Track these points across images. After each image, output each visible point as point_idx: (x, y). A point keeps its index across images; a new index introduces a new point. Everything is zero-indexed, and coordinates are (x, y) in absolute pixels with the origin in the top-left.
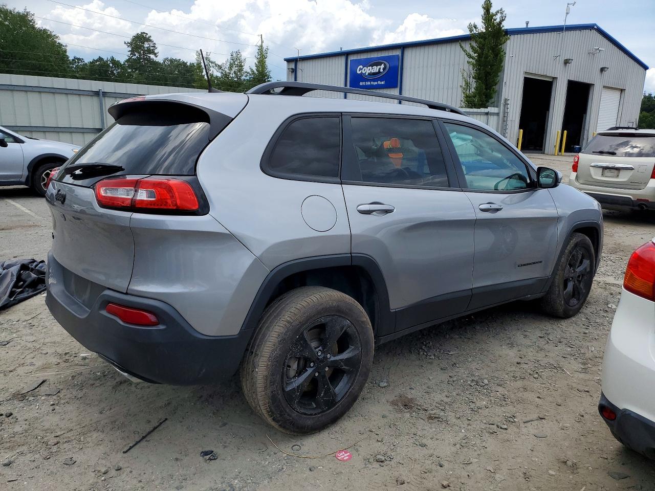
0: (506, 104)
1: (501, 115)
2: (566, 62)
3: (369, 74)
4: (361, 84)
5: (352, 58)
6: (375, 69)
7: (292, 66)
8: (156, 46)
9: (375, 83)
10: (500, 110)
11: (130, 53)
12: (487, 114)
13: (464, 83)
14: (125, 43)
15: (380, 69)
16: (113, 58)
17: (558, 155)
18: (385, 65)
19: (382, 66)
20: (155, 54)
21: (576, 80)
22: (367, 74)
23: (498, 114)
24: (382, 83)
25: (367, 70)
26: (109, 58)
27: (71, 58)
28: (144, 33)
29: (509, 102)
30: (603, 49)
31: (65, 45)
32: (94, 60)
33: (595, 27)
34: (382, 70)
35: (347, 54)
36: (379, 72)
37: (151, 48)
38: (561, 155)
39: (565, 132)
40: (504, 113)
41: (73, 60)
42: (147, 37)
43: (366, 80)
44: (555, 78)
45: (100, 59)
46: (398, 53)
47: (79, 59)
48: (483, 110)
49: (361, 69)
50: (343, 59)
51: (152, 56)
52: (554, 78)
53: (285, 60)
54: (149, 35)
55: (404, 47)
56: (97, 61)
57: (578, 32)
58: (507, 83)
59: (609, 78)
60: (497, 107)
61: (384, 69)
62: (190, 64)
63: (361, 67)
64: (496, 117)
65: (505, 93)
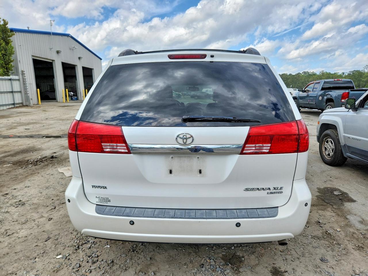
1: (21, 80)
2: (58, 52)
10: (19, 77)
12: (10, 80)
17: (66, 102)
21: (66, 62)
23: (19, 80)
29: (24, 73)
30: (77, 48)
33: (70, 36)
38: (68, 102)
39: (67, 90)
40: (23, 79)
48: (6, 77)
52: (53, 60)
57: (60, 37)
58: (21, 61)
60: (17, 75)
64: (17, 82)
65: (21, 68)
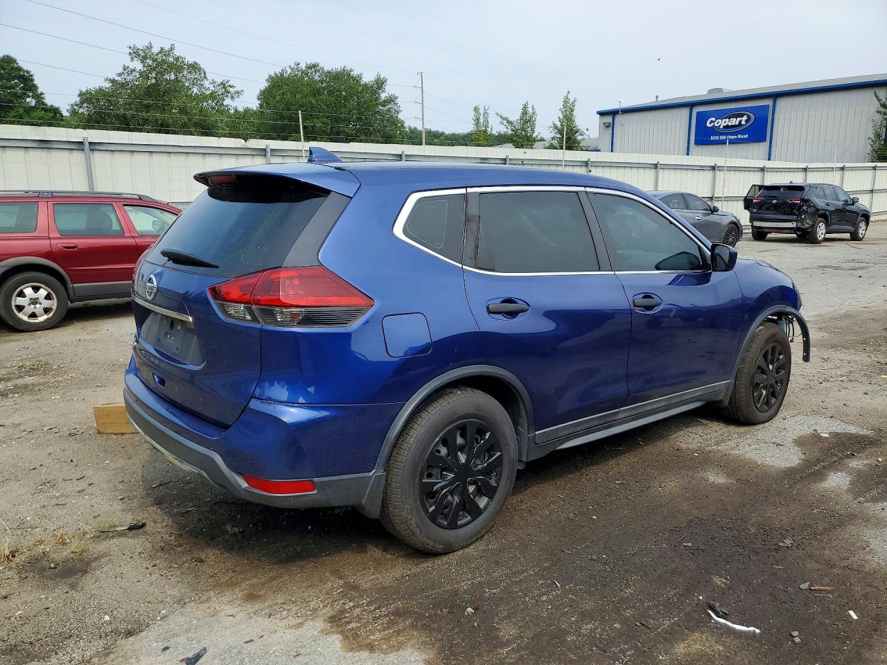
3: (725, 127)
4: (713, 138)
5: (696, 110)
6: (734, 121)
7: (609, 119)
9: (734, 137)
13: (872, 134)
15: (741, 121)
18: (748, 116)
19: (745, 118)
22: (721, 127)
24: (746, 136)
25: (722, 123)
34: (743, 123)
35: (691, 105)
36: (740, 124)
43: (720, 134)
46: (768, 102)
49: (712, 122)
50: (685, 111)
53: (598, 113)
55: (776, 96)
61: (747, 121)
63: (714, 119)
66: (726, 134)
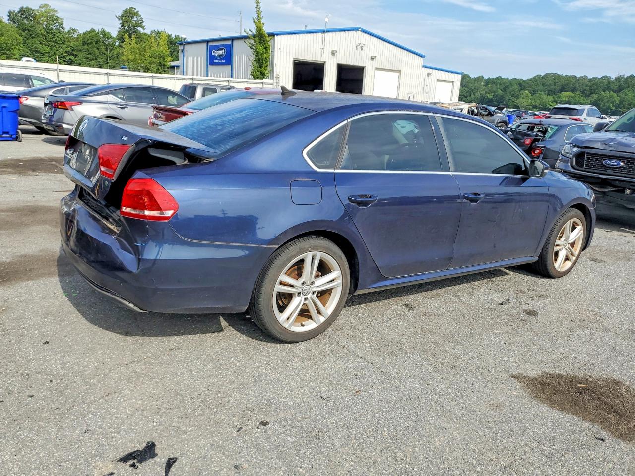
0: (277, 78)
1: (275, 84)
2: (333, 53)
4: (215, 61)
5: (210, 44)
6: (220, 52)
7: (181, 47)
8: (144, 20)
9: (220, 62)
10: (273, 81)
11: (121, 25)
12: (262, 83)
13: (251, 64)
14: (116, 17)
16: (104, 30)
18: (225, 50)
19: (223, 51)
20: (143, 27)
21: (344, 64)
22: (217, 55)
24: (224, 61)
25: (217, 53)
26: (100, 29)
27: (67, 30)
28: (133, 8)
29: (279, 77)
31: (62, 18)
32: (87, 31)
33: (361, 29)
35: (208, 41)
36: (222, 55)
37: (140, 22)
40: (277, 83)
41: (69, 31)
42: (135, 11)
44: (325, 62)
45: (93, 30)
46: (230, 42)
47: (74, 30)
48: (259, 81)
49: (214, 52)
50: (205, 44)
51: (140, 29)
54: (137, 10)
55: (233, 39)
56: (90, 32)
57: (342, 33)
58: (278, 65)
59: (377, 63)
60: (271, 79)
61: (224, 52)
62: (175, 36)
63: (214, 50)
65: (276, 71)
66: (218, 60)
